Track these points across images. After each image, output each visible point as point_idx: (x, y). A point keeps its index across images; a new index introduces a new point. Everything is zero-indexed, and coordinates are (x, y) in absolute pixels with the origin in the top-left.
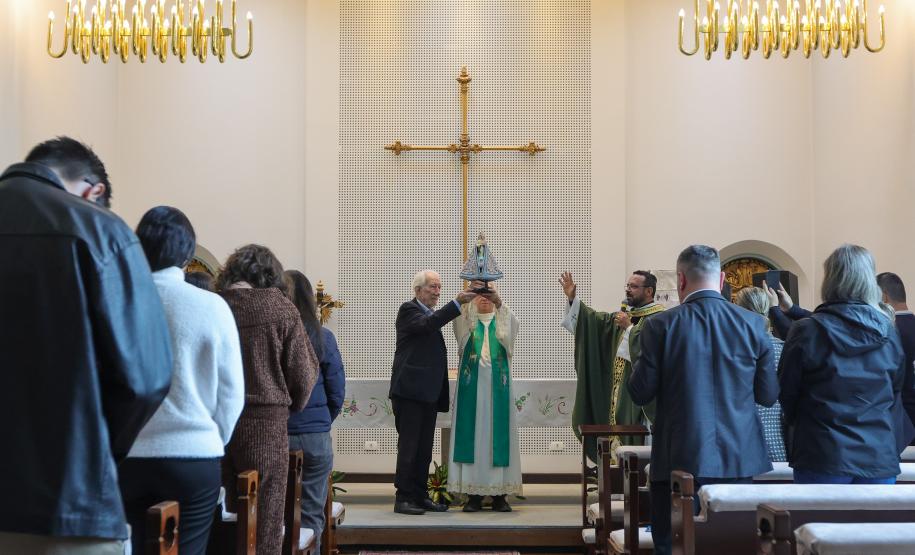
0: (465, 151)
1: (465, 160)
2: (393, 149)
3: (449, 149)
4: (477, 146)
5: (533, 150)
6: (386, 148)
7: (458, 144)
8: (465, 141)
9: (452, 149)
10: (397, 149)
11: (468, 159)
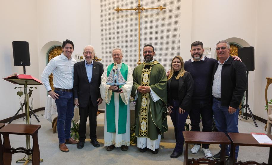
0: (139, 10)
1: (139, 13)
2: (116, 10)
3: (134, 10)
4: (143, 8)
5: (162, 9)
6: (114, 10)
7: (137, 8)
8: (139, 7)
9: (135, 9)
10: (118, 10)
11: (140, 12)
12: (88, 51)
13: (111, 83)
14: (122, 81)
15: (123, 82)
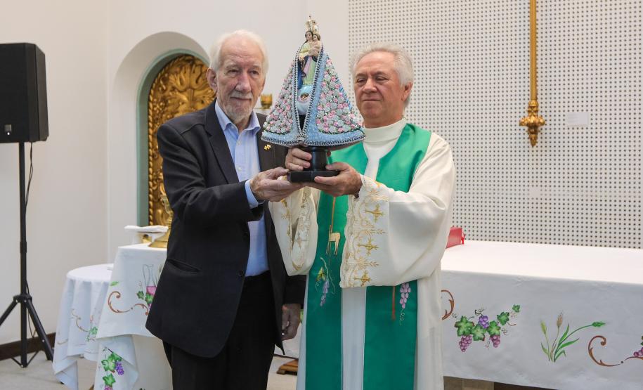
12: (239, 59)
13: (283, 130)
14: (340, 123)
15: (346, 128)
